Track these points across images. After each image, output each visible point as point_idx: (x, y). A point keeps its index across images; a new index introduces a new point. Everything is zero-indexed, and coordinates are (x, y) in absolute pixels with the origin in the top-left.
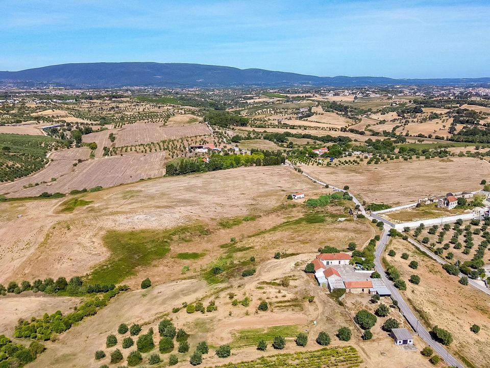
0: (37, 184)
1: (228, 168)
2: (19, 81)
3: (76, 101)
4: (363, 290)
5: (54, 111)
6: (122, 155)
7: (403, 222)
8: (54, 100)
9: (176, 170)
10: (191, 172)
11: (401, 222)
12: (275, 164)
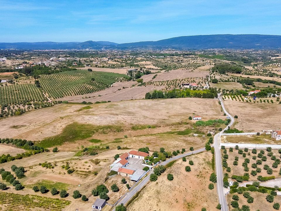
0: (90, 97)
1: (180, 97)
2: (155, 46)
3: (164, 57)
4: (127, 175)
5: (146, 62)
6: (146, 86)
7: (229, 142)
8: (153, 56)
9: (150, 96)
10: (159, 98)
11: (227, 142)
12: (210, 98)
